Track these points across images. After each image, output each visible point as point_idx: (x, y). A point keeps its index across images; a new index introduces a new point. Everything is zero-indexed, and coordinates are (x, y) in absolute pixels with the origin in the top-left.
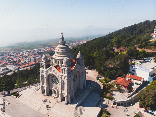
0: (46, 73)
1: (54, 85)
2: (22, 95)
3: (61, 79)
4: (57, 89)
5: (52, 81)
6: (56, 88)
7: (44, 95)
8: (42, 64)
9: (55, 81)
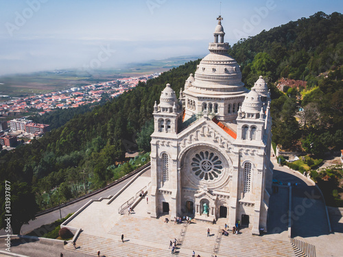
0: (178, 147)
1: (203, 181)
2: (81, 231)
3: (240, 156)
4: (214, 192)
5: (194, 169)
6: (210, 192)
7: (167, 220)
8: (163, 116)
9: (207, 169)
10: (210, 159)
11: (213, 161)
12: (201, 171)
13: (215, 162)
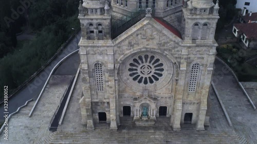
1: (142, 85)
5: (131, 75)
8: (92, 19)
9: (146, 73)
10: (150, 62)
11: (153, 64)
12: (139, 76)
13: (155, 65)
